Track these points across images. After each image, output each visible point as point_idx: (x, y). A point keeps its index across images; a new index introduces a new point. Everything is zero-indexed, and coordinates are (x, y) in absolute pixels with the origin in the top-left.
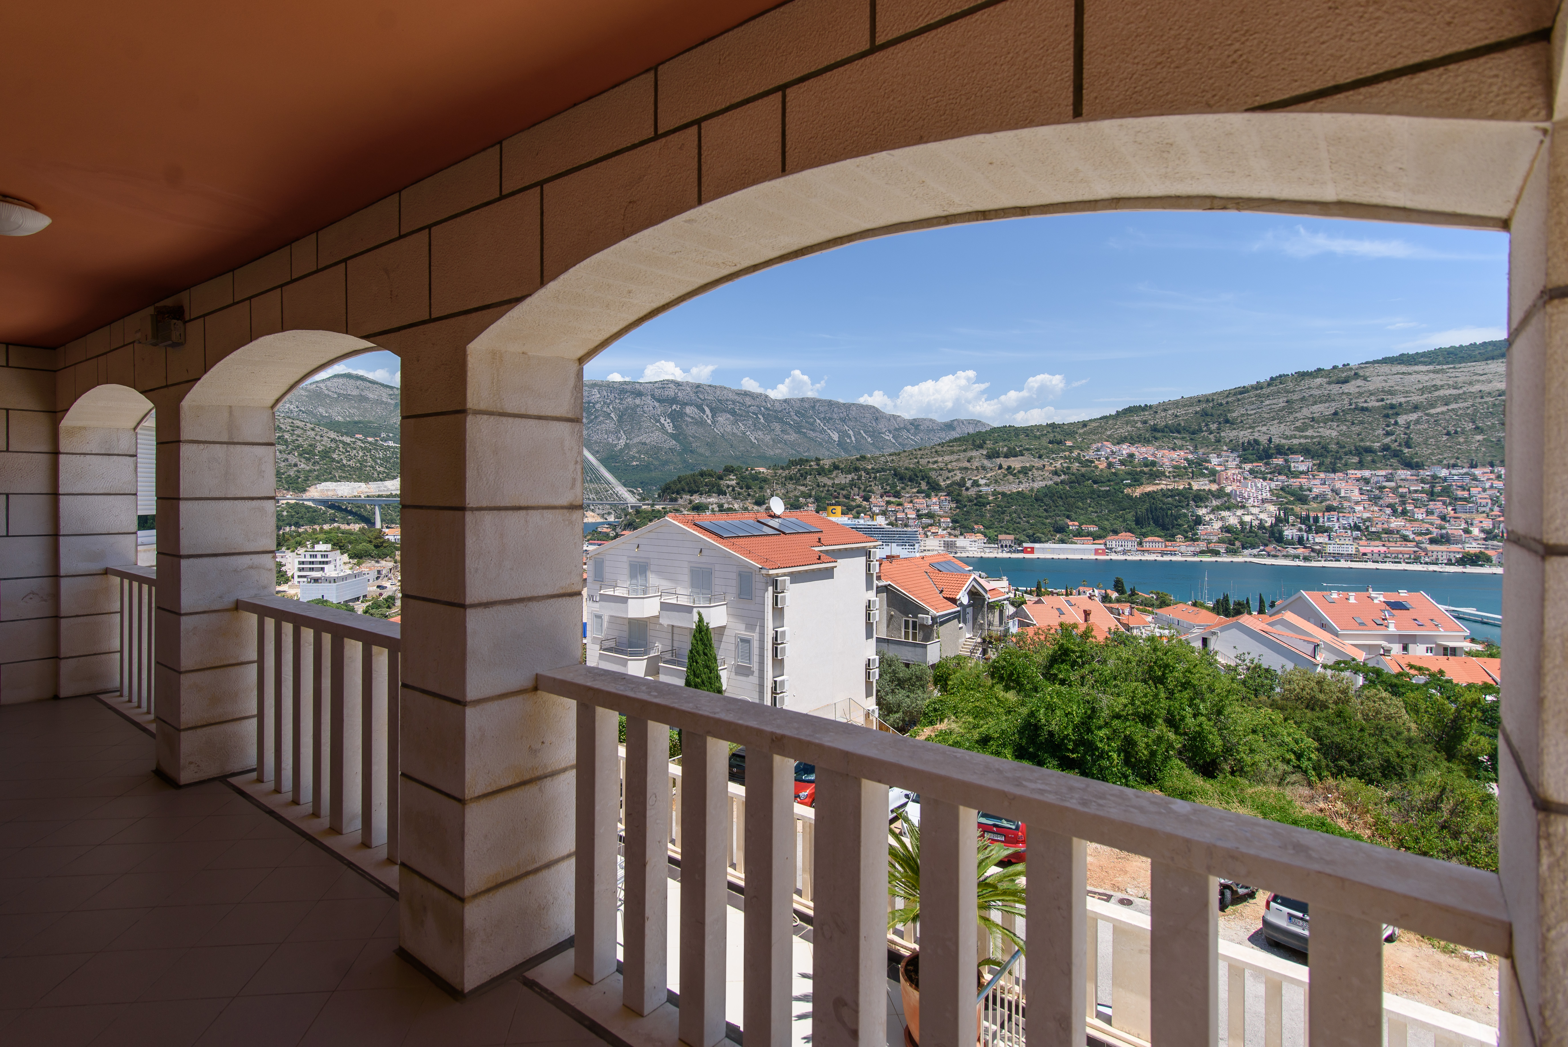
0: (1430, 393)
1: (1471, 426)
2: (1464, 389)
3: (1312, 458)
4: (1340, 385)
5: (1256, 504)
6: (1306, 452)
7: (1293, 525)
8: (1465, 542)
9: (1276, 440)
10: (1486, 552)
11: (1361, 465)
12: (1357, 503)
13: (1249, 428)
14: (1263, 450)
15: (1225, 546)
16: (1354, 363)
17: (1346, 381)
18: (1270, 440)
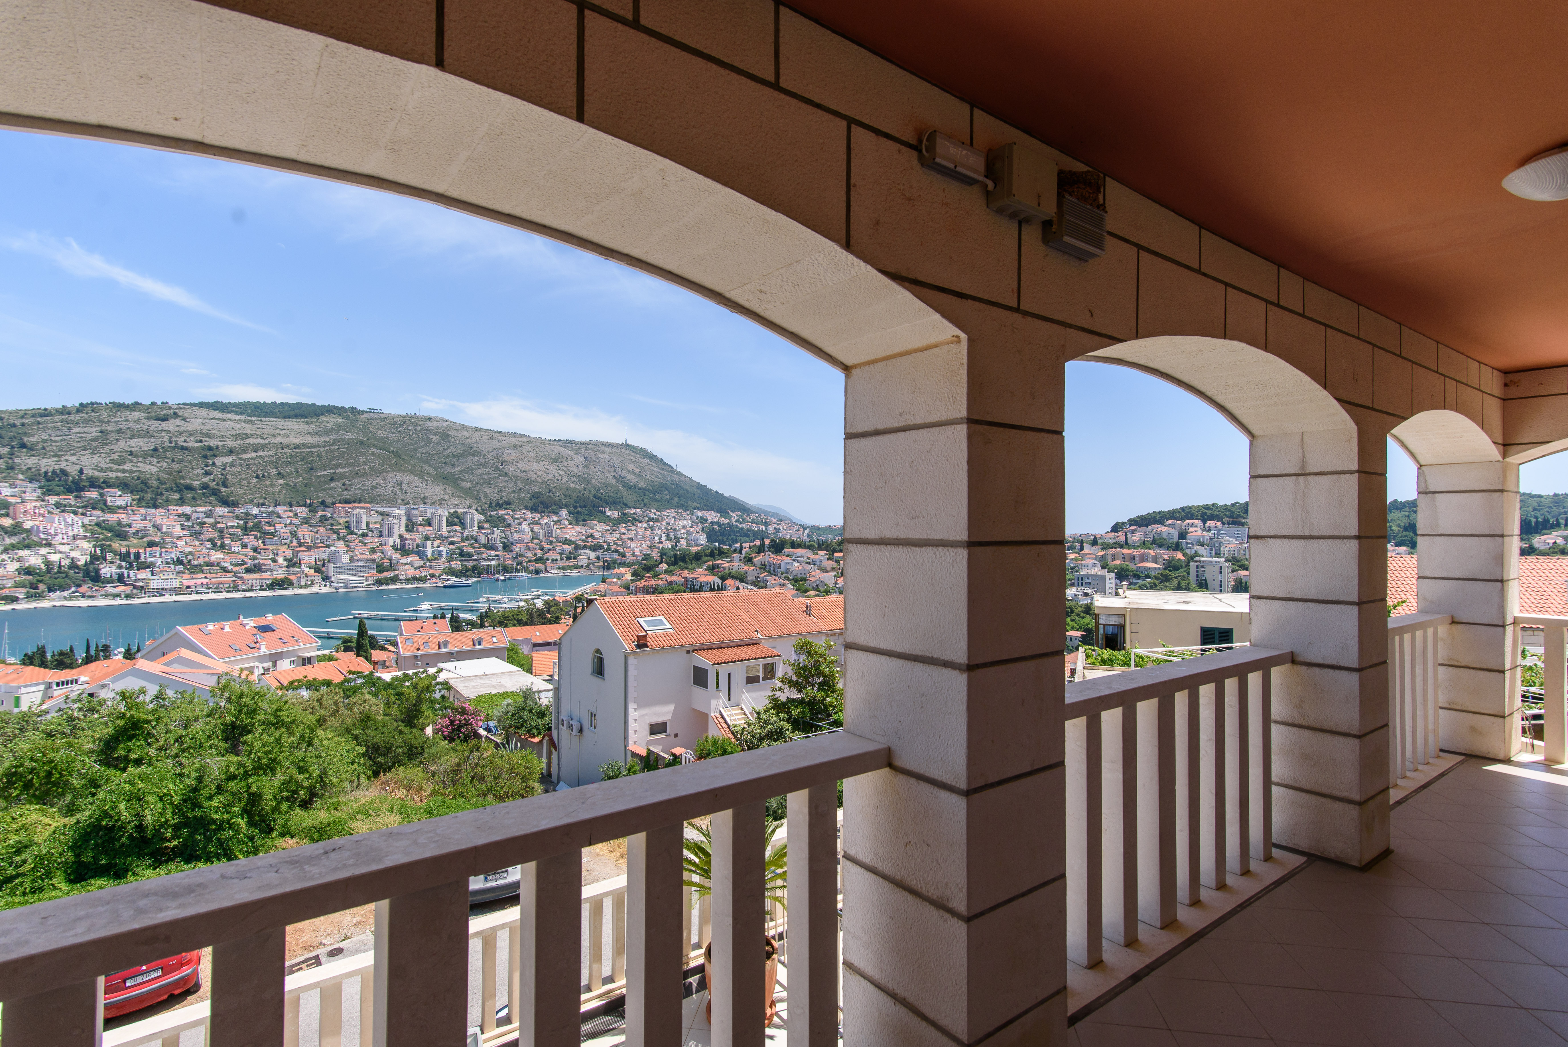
0: (242, 440)
1: (275, 472)
2: (269, 440)
3: (131, 493)
4: (160, 422)
5: (65, 541)
6: (125, 486)
7: (111, 563)
8: (272, 570)
9: (89, 472)
10: (289, 577)
11: (182, 502)
12: (179, 538)
13: (54, 456)
14: (73, 482)
15: (24, 590)
16: (173, 401)
17: (165, 419)
18: (81, 472)
